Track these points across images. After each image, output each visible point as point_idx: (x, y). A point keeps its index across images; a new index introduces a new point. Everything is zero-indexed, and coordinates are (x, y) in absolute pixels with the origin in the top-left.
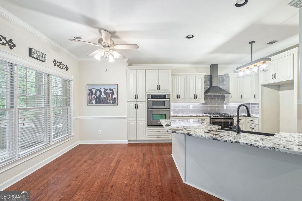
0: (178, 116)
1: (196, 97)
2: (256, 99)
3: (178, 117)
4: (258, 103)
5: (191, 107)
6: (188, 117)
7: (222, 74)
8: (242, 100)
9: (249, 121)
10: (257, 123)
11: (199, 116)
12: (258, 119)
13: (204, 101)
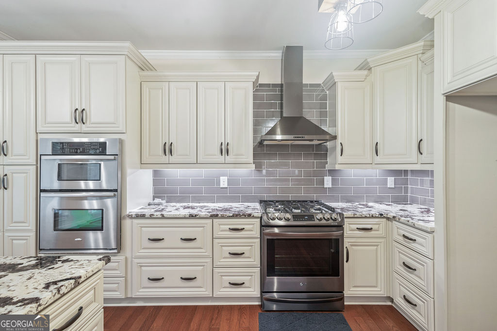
0: (147, 215)
1: (225, 150)
2: (424, 158)
3: (148, 218)
4: (432, 172)
5: (224, 182)
6: (185, 218)
7: (320, 81)
8: (378, 159)
9: (399, 235)
10: (427, 250)
11: (223, 217)
12: (430, 236)
13: (254, 163)
